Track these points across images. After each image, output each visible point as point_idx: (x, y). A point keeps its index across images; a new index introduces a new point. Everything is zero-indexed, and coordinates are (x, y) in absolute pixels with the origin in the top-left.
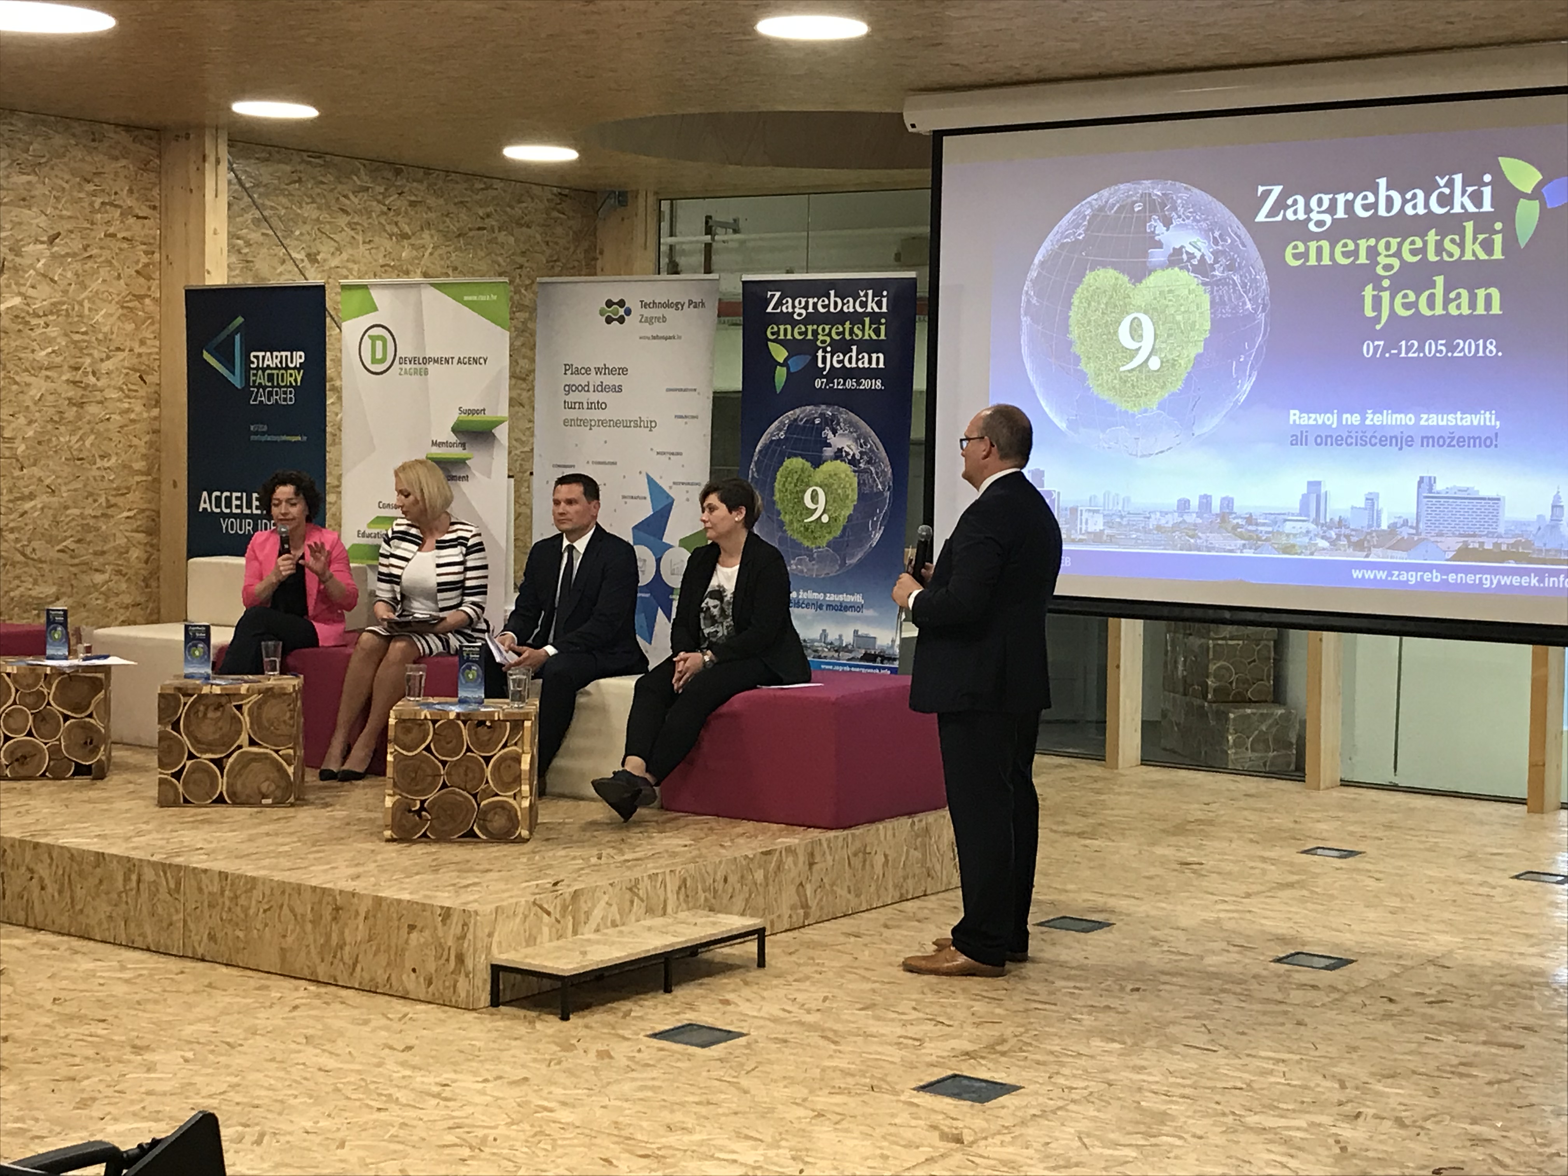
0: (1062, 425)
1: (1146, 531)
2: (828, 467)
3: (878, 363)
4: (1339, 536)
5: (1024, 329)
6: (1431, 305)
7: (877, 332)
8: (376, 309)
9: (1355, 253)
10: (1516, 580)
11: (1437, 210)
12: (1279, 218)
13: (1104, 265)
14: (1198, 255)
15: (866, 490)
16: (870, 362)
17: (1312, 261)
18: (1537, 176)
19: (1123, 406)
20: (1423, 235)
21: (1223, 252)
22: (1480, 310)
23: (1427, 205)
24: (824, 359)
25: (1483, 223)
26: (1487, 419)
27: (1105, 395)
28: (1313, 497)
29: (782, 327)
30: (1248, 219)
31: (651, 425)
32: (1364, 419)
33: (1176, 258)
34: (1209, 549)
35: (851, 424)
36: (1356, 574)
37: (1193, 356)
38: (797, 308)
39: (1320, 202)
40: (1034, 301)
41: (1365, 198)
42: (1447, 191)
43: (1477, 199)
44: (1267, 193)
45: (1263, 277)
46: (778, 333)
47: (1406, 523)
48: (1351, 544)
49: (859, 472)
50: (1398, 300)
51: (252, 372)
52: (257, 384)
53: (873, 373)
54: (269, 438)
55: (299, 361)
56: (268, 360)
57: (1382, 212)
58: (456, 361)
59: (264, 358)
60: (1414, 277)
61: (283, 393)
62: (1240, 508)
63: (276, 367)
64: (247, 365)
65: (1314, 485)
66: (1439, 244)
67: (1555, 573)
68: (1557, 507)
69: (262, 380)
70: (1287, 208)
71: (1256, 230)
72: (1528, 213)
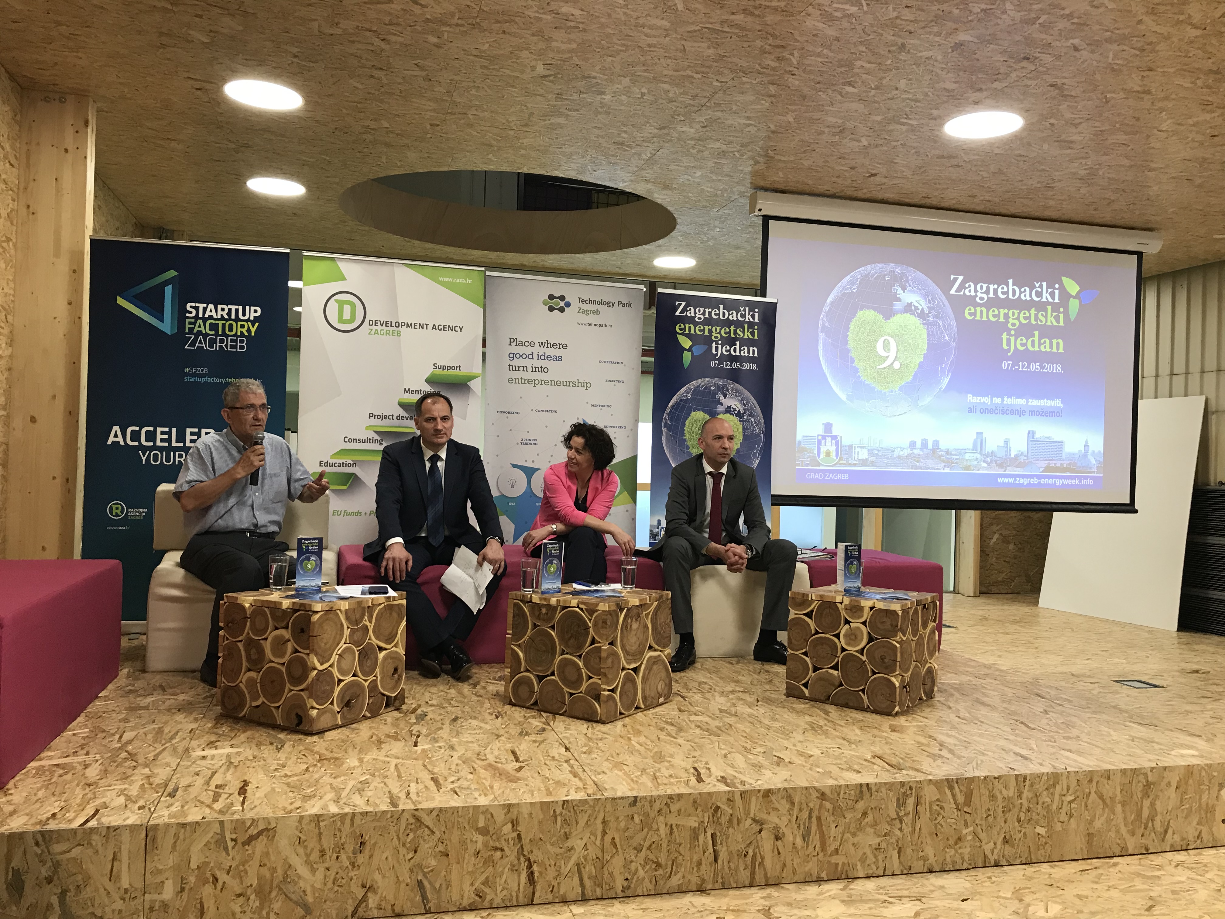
0: (843, 396)
1: (892, 459)
3: (754, 354)
4: (991, 461)
5: (821, 340)
6: (1033, 345)
7: (752, 334)
8: (344, 279)
9: (998, 316)
10: (1069, 482)
11: (1035, 298)
12: (962, 293)
13: (868, 308)
14: (920, 308)
15: (749, 433)
16: (749, 352)
17: (978, 318)
18: (1078, 288)
19: (879, 388)
20: (1029, 310)
21: (933, 308)
22: (1055, 350)
23: (1031, 296)
25: (1055, 308)
26: (1057, 403)
27: (868, 382)
28: (979, 440)
30: (946, 292)
31: (587, 386)
32: (1003, 401)
33: (909, 308)
34: (926, 468)
35: (737, 391)
36: (1000, 480)
37: (918, 362)
38: (698, 313)
39: (982, 288)
40: (827, 324)
41: (1003, 288)
42: (1039, 290)
43: (1052, 295)
44: (956, 280)
45: (954, 323)
46: (684, 329)
47: (1022, 454)
48: (997, 465)
49: (743, 421)
50: (1018, 342)
51: (187, 321)
52: (195, 331)
53: (751, 360)
54: (210, 380)
55: (253, 315)
56: (211, 311)
57: (1011, 296)
58: (430, 327)
59: (205, 309)
60: (1025, 331)
61: (232, 341)
62: (943, 446)
63: (222, 318)
64: (182, 313)
65: (979, 434)
66: (1036, 316)
67: (1086, 478)
68: (1086, 446)
69: (202, 329)
70: (966, 288)
71: (950, 298)
72: (1074, 305)
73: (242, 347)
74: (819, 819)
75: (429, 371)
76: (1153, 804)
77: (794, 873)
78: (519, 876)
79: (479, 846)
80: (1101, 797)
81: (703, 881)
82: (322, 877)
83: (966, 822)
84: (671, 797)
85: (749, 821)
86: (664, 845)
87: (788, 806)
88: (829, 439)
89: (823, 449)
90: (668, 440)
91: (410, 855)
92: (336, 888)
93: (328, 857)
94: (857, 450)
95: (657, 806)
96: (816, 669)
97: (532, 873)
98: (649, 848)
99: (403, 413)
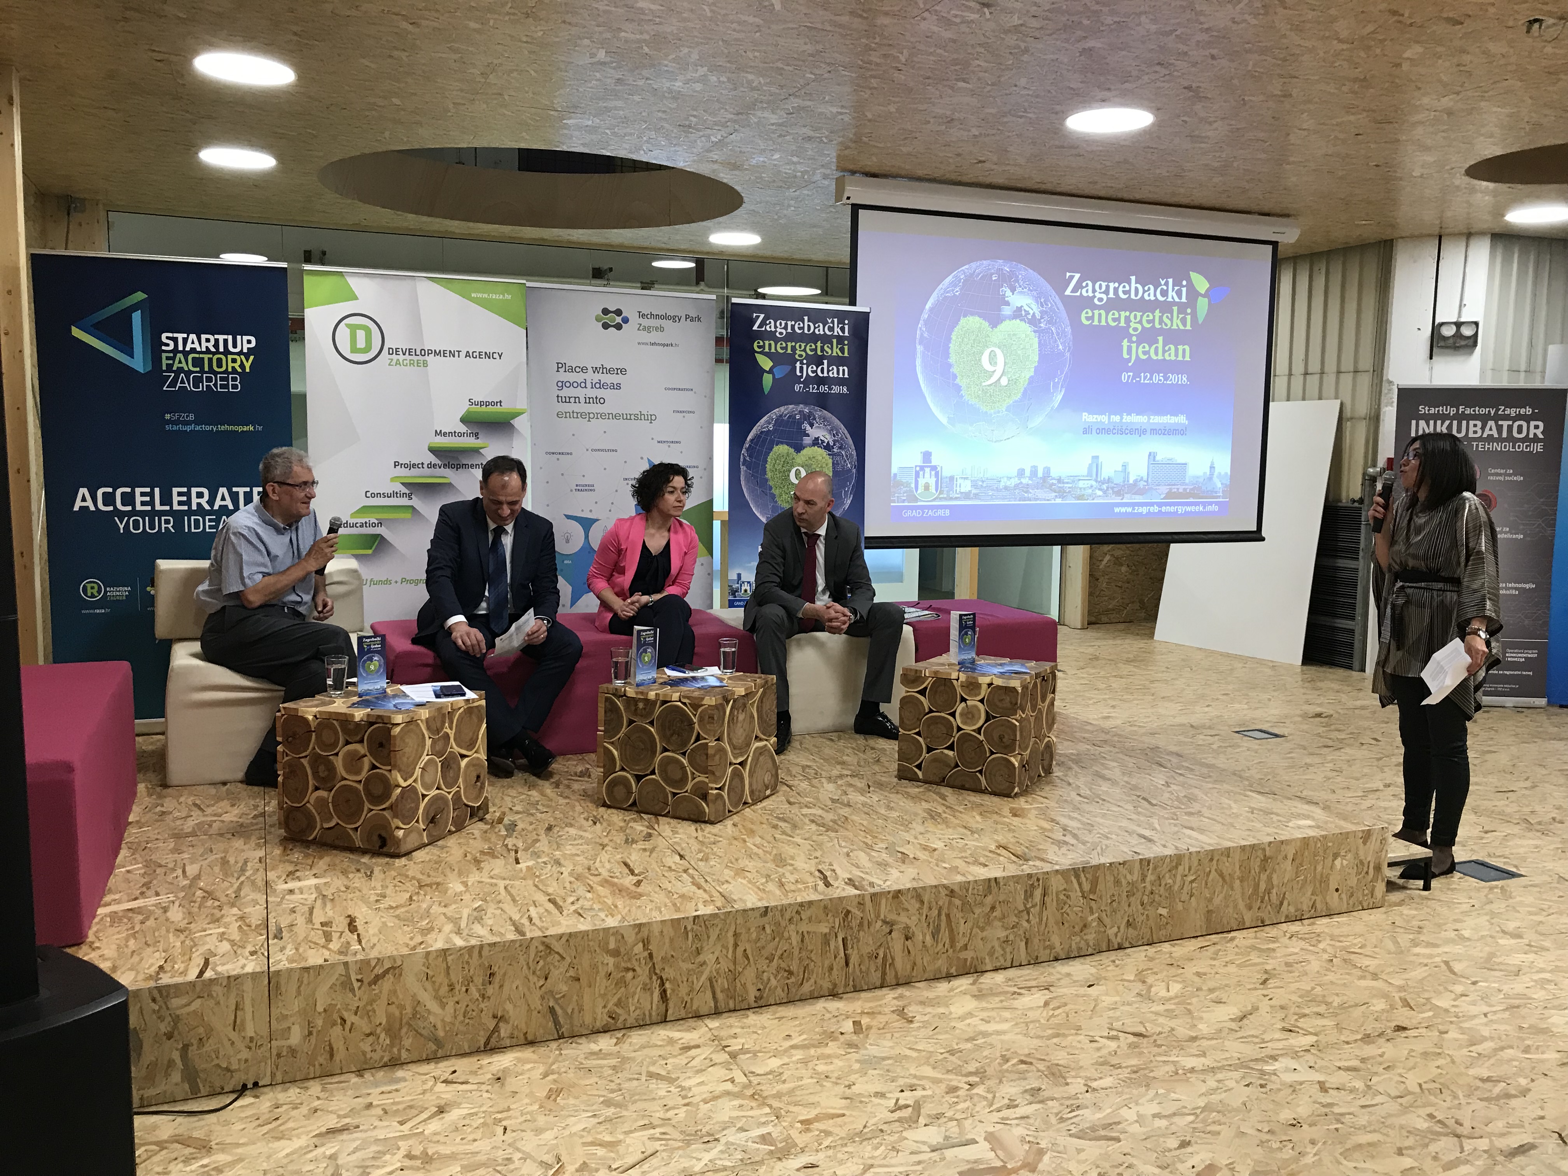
0: (944, 419)
1: (998, 490)
2: (807, 451)
3: (843, 374)
4: (1108, 488)
5: (919, 355)
6: (1156, 353)
7: (842, 350)
8: (357, 298)
9: (1118, 319)
10: (1193, 509)
11: (1161, 299)
12: (1078, 294)
13: (972, 314)
14: (1031, 312)
15: (839, 468)
16: (838, 373)
17: (1096, 323)
18: (1207, 285)
19: (984, 408)
20: (1153, 313)
21: (1046, 312)
22: (1180, 358)
23: (1155, 295)
24: (801, 369)
25: (1182, 308)
26: (1182, 419)
27: (973, 401)
28: (1095, 465)
29: (767, 343)
30: (1060, 291)
31: (651, 418)
32: (1122, 418)
33: (1018, 314)
34: (1036, 499)
35: (825, 419)
36: (1117, 510)
37: (1028, 377)
38: (779, 327)
39: (1100, 287)
40: (926, 335)
41: (1124, 287)
42: (1165, 288)
43: (1179, 294)
44: (1072, 277)
45: (1068, 329)
46: (763, 347)
47: (1142, 479)
48: (1114, 492)
49: (833, 455)
50: (1140, 349)
51: (164, 355)
52: (175, 368)
53: (840, 382)
54: (198, 428)
55: (246, 346)
56: (193, 343)
57: (1133, 296)
58: (463, 354)
59: (185, 341)
60: (1148, 336)
61: (222, 379)
62: (1054, 473)
63: (208, 351)
64: (155, 347)
65: (1095, 458)
66: (1161, 318)
67: (1211, 504)
68: (1212, 467)
69: (184, 365)
70: (1082, 288)
71: (1066, 300)
72: (1203, 304)
73: (235, 387)
74: (948, 916)
75: (463, 408)
76: (1270, 878)
77: (924, 971)
78: (652, 994)
79: (611, 968)
80: (1221, 875)
81: (835, 985)
82: (452, 1011)
83: (1091, 908)
84: (801, 905)
85: (879, 923)
86: (796, 952)
87: (917, 905)
88: (927, 470)
89: (922, 482)
90: (747, 481)
91: (541, 983)
92: (467, 1021)
93: (456, 991)
94: (959, 481)
95: (787, 916)
96: (929, 750)
97: (665, 991)
98: (781, 957)
99: (434, 460)
